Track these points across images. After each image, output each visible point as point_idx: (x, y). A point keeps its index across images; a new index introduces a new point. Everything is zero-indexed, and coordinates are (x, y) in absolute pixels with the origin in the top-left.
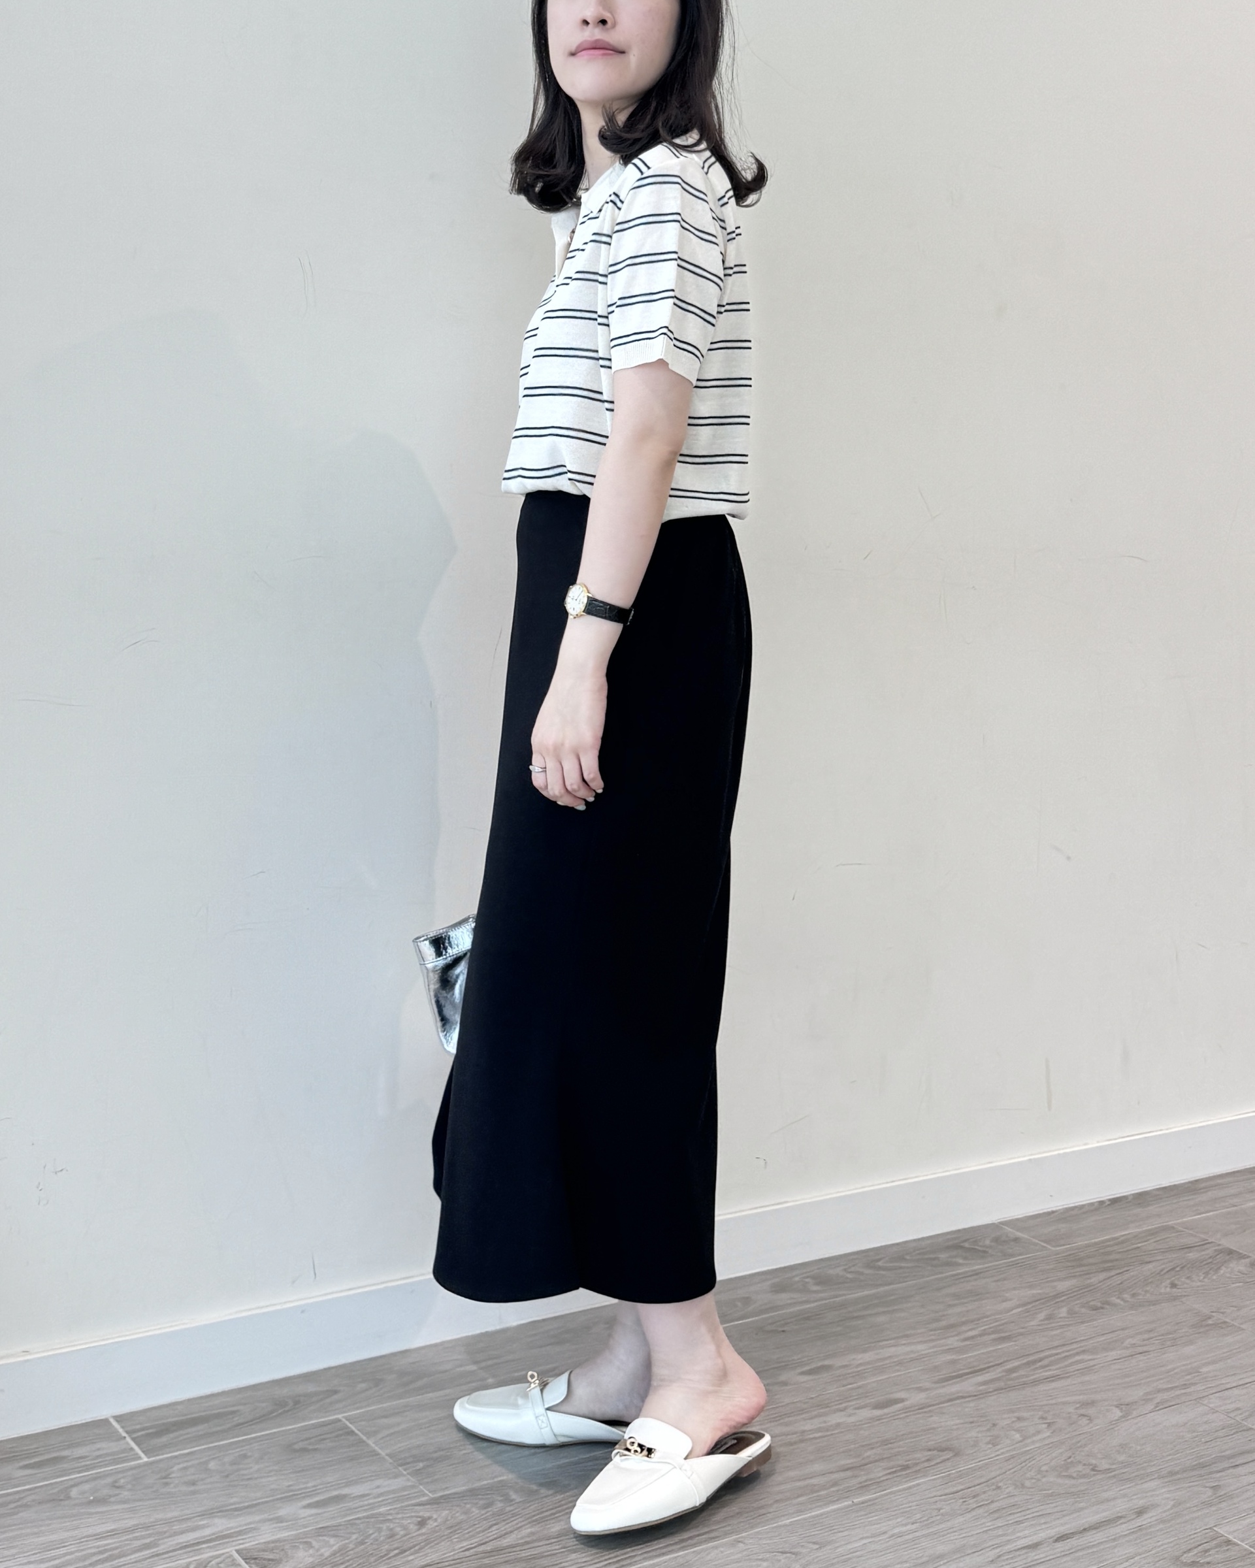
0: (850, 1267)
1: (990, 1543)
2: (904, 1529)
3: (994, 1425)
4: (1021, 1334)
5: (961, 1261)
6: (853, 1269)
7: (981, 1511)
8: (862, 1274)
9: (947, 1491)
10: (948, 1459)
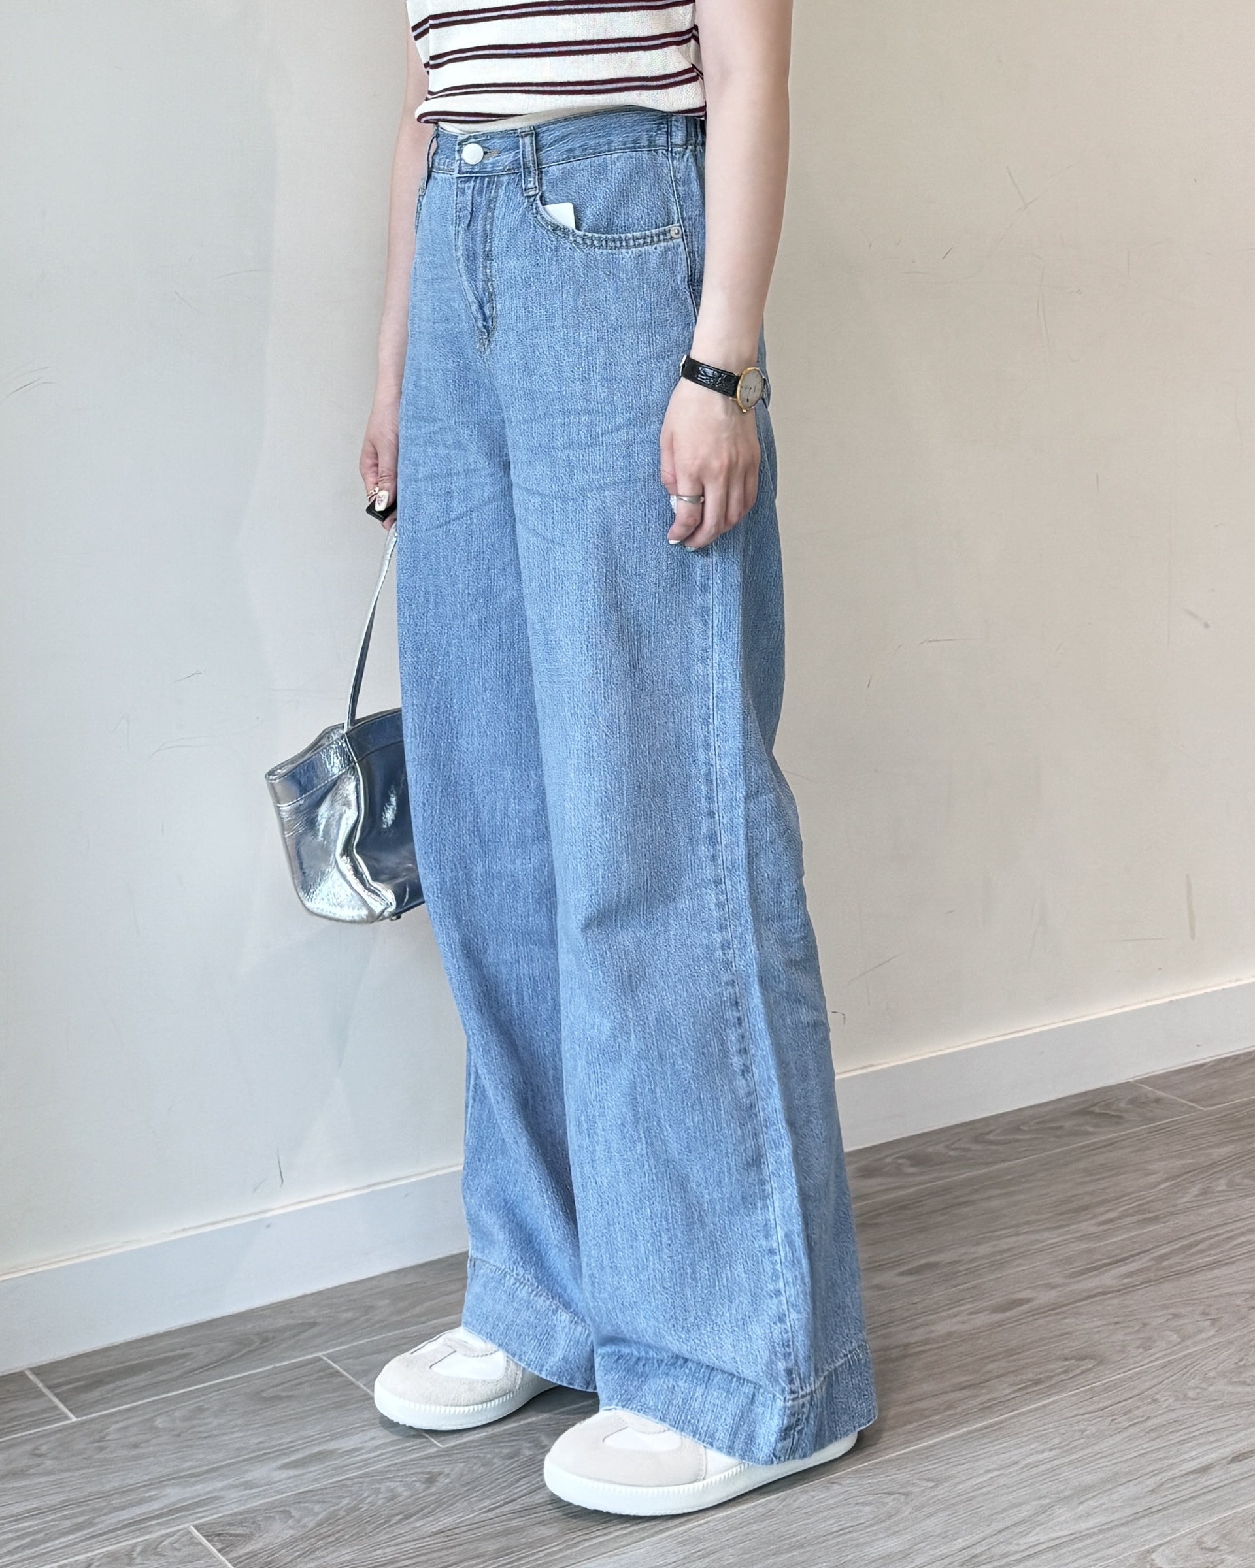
0: (953, 1143)
1: (1150, 1468)
2: (1041, 1457)
3: (1145, 1325)
4: (1172, 1214)
5: (1091, 1129)
6: (956, 1145)
7: (1132, 1431)
8: (968, 1150)
9: (1091, 1408)
10: (1090, 1369)
